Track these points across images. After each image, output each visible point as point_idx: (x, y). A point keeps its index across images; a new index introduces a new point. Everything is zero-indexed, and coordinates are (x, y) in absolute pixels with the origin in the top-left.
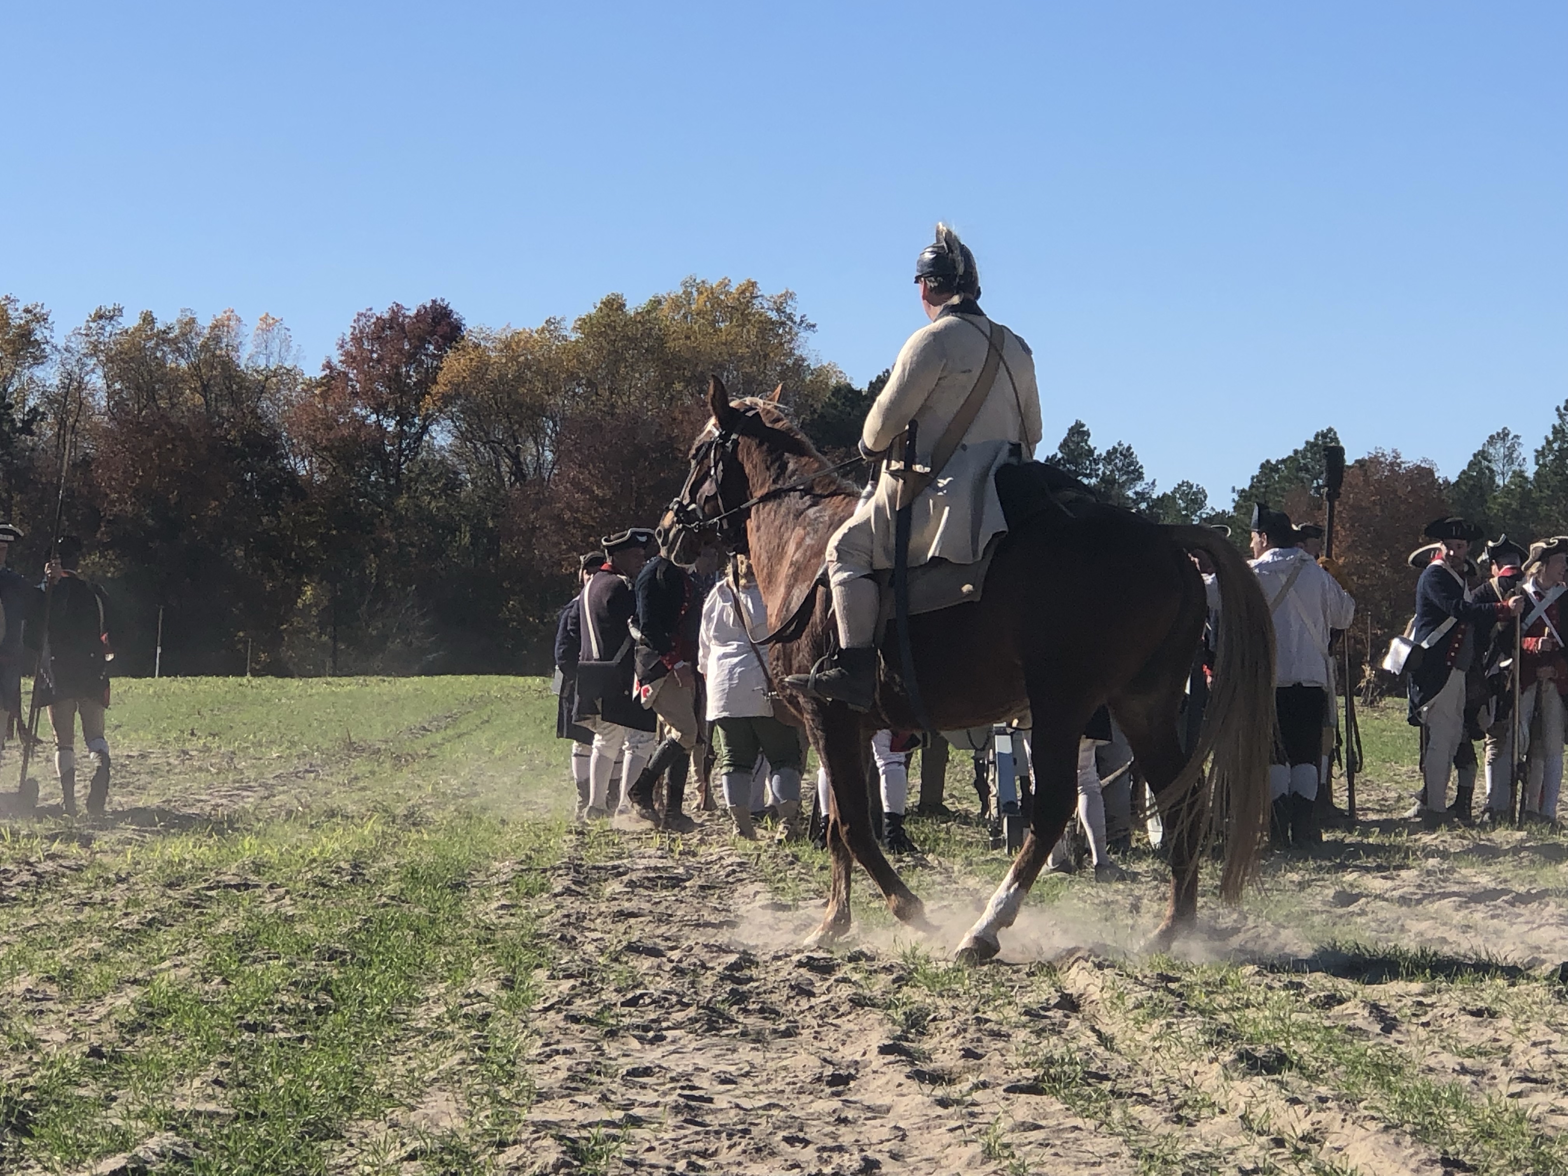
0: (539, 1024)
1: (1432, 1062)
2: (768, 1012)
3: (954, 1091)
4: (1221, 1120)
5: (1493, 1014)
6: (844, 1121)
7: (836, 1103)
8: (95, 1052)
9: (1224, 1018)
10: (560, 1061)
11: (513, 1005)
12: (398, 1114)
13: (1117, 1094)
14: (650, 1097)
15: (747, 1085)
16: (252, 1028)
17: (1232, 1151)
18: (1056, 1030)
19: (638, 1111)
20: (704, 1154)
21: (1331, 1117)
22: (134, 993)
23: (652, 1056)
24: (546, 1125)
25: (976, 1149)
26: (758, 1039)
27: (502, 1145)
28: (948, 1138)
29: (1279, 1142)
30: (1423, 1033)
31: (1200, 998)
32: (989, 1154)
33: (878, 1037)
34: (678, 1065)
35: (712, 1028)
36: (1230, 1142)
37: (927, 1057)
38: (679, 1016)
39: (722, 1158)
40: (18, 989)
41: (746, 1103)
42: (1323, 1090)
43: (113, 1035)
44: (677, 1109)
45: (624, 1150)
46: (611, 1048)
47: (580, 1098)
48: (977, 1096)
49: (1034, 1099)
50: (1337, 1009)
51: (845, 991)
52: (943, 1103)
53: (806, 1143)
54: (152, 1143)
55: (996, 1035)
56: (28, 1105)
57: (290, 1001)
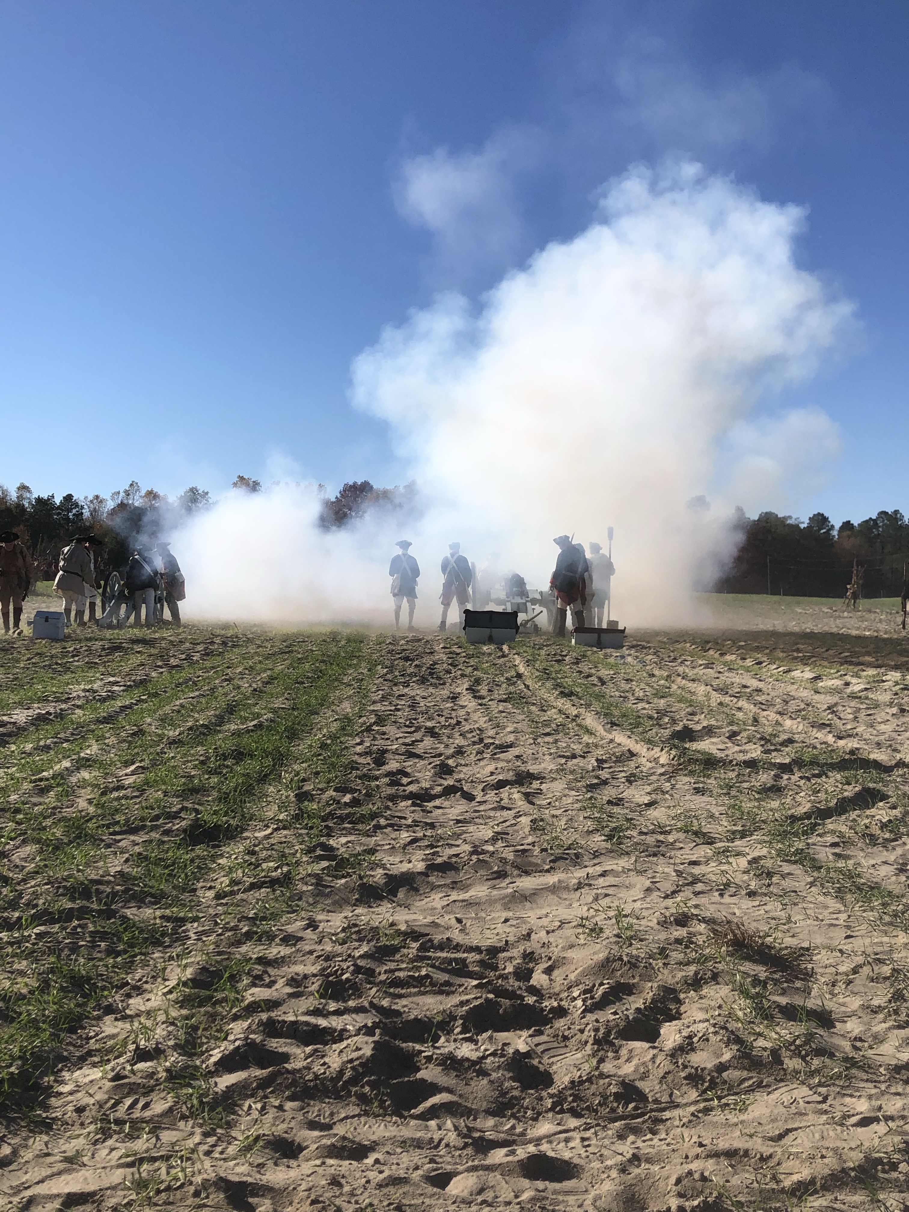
0: (376, 682)
1: (612, 694)
2: (439, 678)
3: (484, 701)
4: (553, 710)
5: (632, 681)
6: (454, 710)
7: (452, 705)
8: (255, 690)
9: (559, 681)
10: (380, 692)
11: (370, 677)
12: (334, 708)
13: (526, 703)
14: (403, 703)
15: (429, 699)
16: (298, 683)
17: (555, 719)
18: (514, 683)
19: (399, 707)
20: (415, 719)
21: (582, 711)
22: (269, 673)
23: (406, 690)
24: (374, 711)
25: (487, 718)
26: (435, 686)
27: (361, 717)
28: (480, 715)
29: (568, 717)
30: (612, 685)
31: (554, 675)
32: (490, 720)
33: (466, 686)
34: (412, 693)
35: (423, 683)
36: (555, 717)
37: (478, 691)
38: (414, 679)
39: (419, 721)
40: (237, 671)
41: (428, 704)
42: (582, 702)
43: (260, 685)
44: (409, 706)
45: (393, 718)
46: (395, 689)
47: (384, 703)
48: (490, 703)
49: (505, 704)
50: (590, 679)
51: (460, 672)
52: (481, 705)
53: (442, 716)
54: (265, 717)
55: (497, 685)
56: (234, 706)
57: (310, 675)
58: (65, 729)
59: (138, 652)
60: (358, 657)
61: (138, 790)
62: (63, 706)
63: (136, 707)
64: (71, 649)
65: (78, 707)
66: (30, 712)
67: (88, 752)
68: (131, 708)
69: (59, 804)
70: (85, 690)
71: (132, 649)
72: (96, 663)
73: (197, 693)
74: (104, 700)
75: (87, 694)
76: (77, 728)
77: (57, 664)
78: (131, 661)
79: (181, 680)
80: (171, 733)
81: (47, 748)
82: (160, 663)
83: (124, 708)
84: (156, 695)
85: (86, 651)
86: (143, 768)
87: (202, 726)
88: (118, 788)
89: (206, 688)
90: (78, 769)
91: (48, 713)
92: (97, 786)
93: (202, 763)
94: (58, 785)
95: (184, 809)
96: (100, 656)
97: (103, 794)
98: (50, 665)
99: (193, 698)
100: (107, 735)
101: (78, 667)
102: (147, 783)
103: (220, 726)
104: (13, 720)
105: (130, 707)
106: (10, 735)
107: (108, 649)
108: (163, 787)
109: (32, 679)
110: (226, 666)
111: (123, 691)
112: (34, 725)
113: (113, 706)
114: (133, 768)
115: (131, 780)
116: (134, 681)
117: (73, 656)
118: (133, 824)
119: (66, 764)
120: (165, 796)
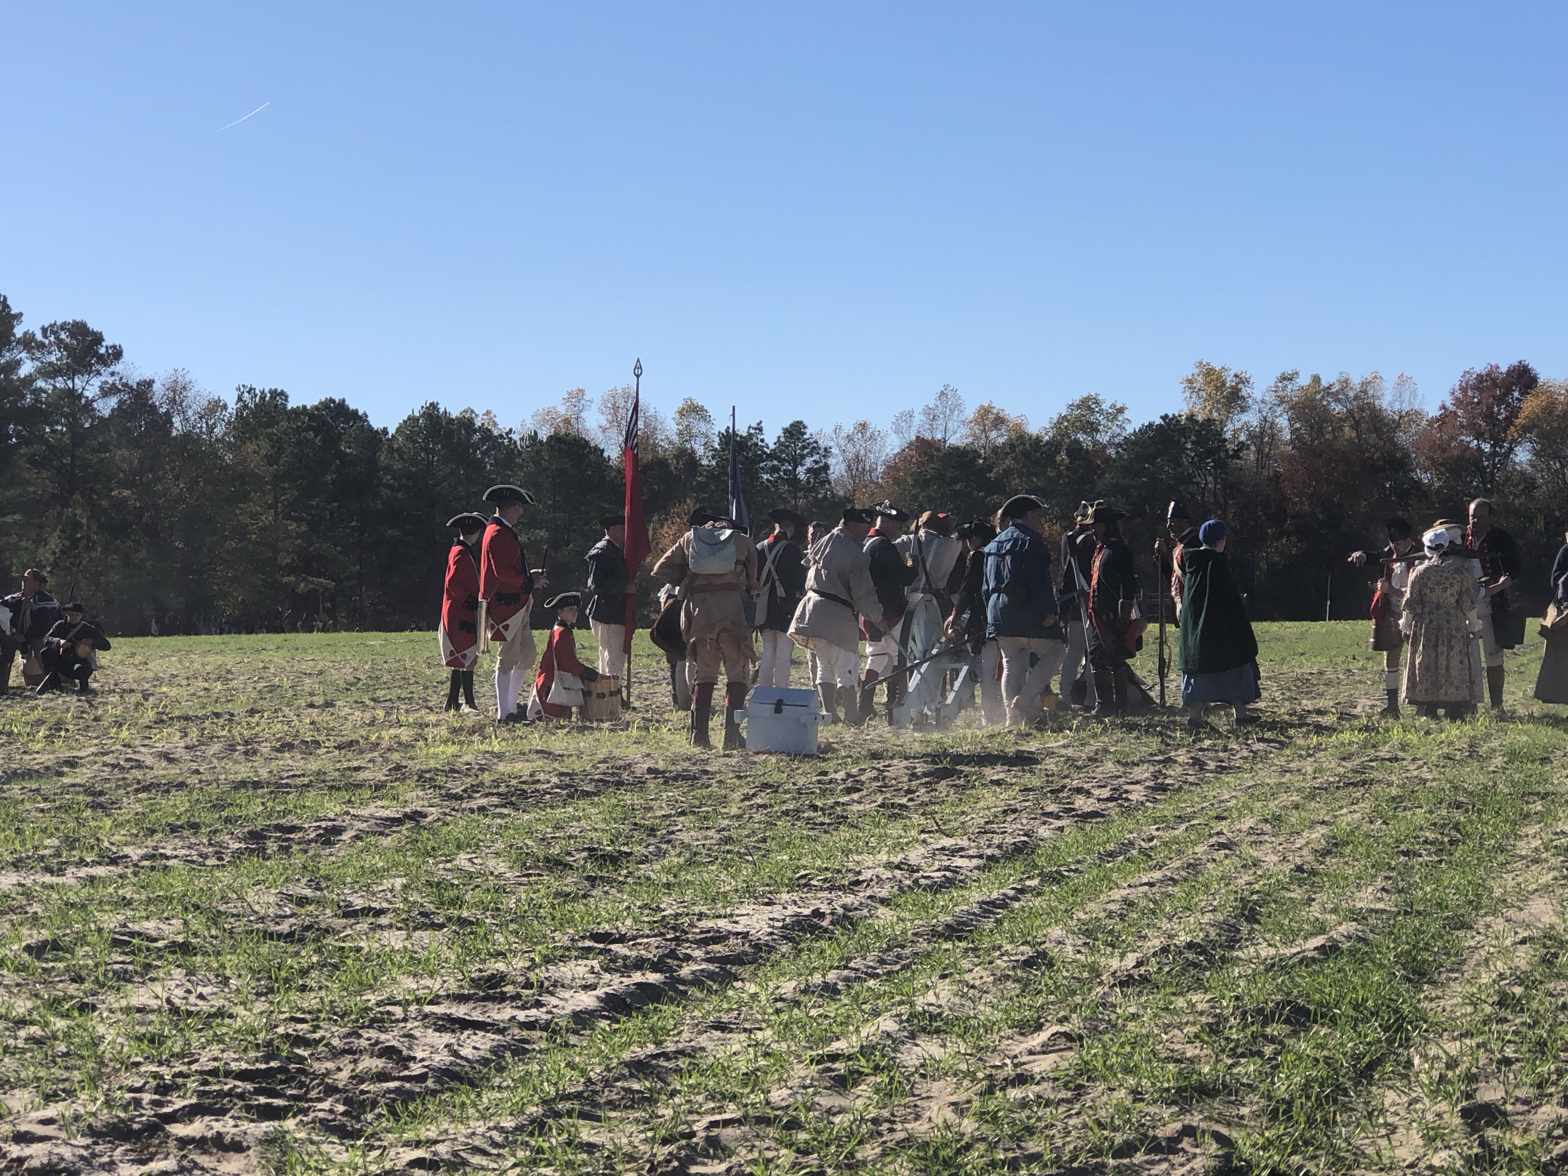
8: (1299, 869)
12: (1510, 913)
16: (1406, 853)
22: (1323, 830)
40: (1245, 827)
43: (1311, 858)
54: (1342, 929)
56: (1255, 903)
57: (1431, 836)
58: (863, 950)
59: (998, 783)
60: (1544, 796)
61: (1066, 1086)
62: (849, 899)
63: (1016, 905)
64: (841, 775)
65: (884, 902)
66: (777, 912)
67: (931, 997)
68: (1004, 906)
69: (886, 1113)
70: (889, 866)
71: (981, 776)
72: (902, 806)
73: (1157, 875)
74: (936, 888)
75: (897, 873)
76: (889, 949)
77: (814, 808)
78: (981, 804)
79: (1111, 847)
80: (1115, 963)
81: (830, 991)
82: (1052, 808)
83: (989, 907)
84: (1056, 878)
85: (876, 779)
86: (1067, 1036)
87: (1190, 946)
88: (1022, 1080)
89: (1178, 864)
90: (913, 1036)
91: (817, 914)
92: (971, 1075)
93: (1214, 1029)
94: (877, 1069)
95: (1189, 1131)
96: (909, 791)
97: (990, 1091)
98: (797, 811)
99: (1151, 885)
100: (965, 964)
101: (863, 815)
102: (1086, 1071)
103: (1232, 948)
104: (739, 928)
105: (1003, 903)
106: (739, 960)
107: (925, 775)
108: (1132, 1081)
109: (764, 840)
110: (1213, 813)
111: (978, 868)
112: (791, 940)
113: (966, 900)
114: (1043, 1036)
115: (1042, 1065)
116: (999, 846)
117: (849, 791)
118: (1074, 1158)
119: (888, 1024)
120: (1135, 1101)
